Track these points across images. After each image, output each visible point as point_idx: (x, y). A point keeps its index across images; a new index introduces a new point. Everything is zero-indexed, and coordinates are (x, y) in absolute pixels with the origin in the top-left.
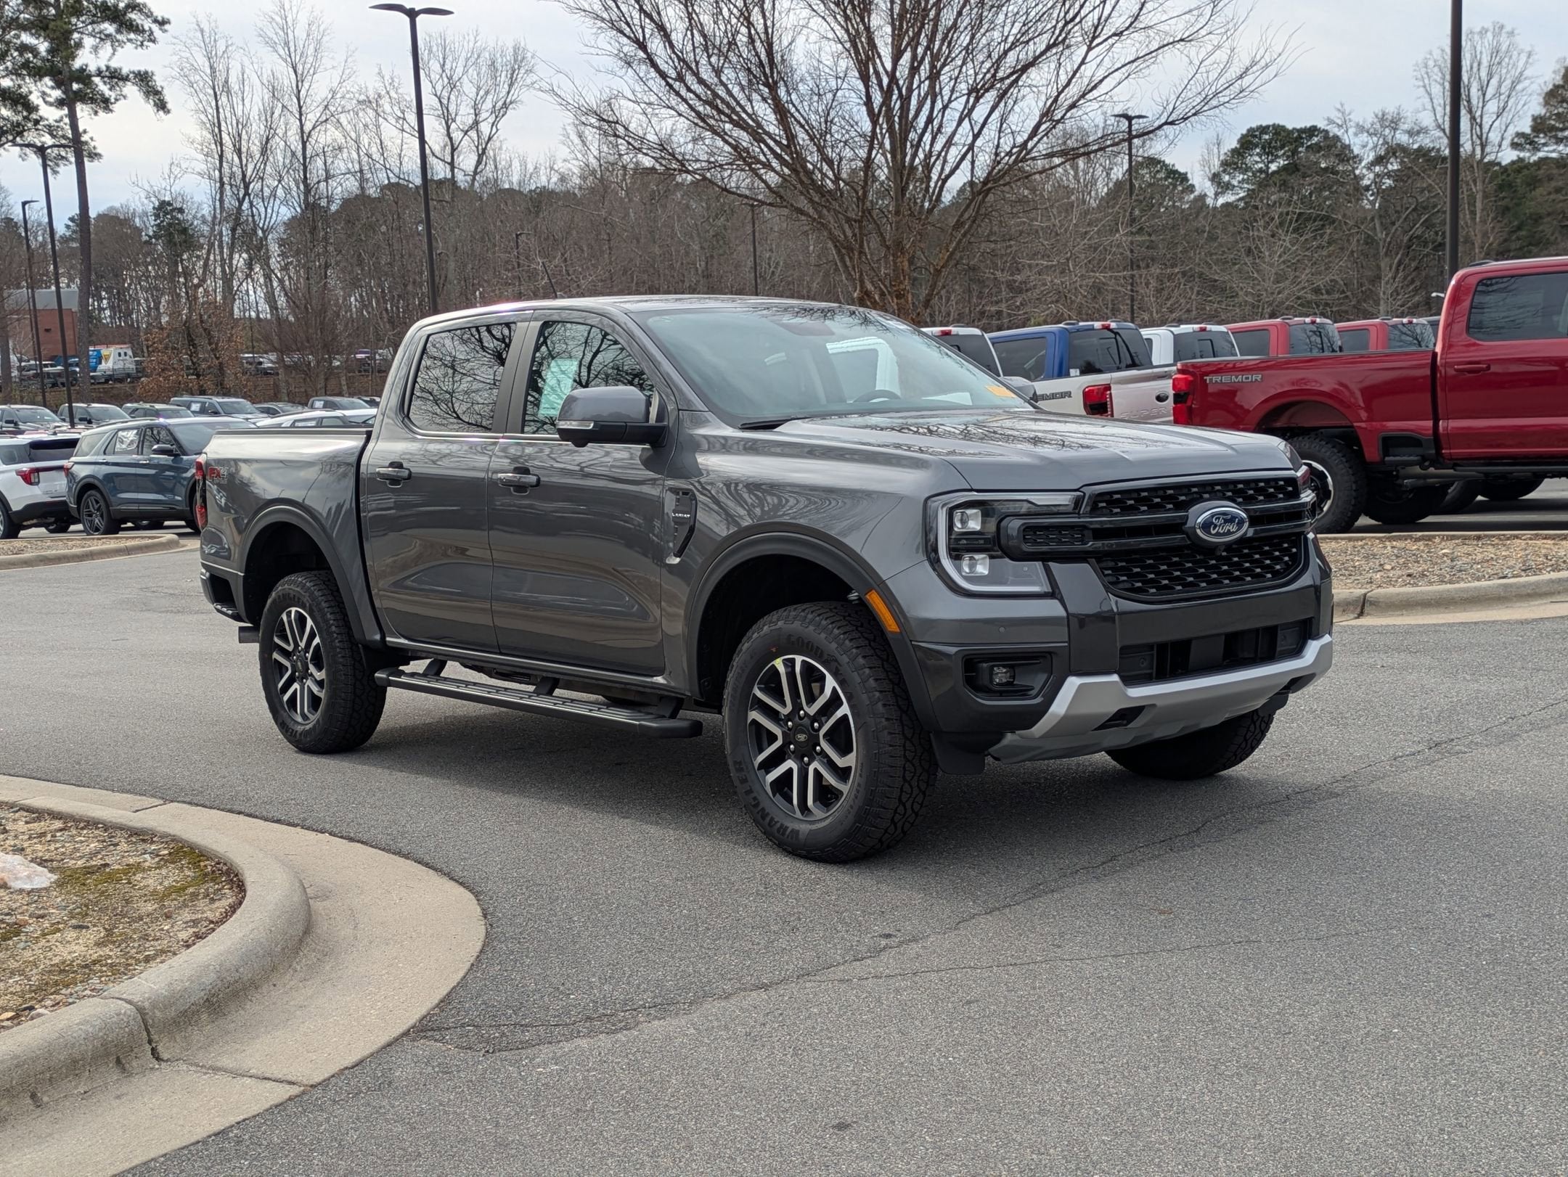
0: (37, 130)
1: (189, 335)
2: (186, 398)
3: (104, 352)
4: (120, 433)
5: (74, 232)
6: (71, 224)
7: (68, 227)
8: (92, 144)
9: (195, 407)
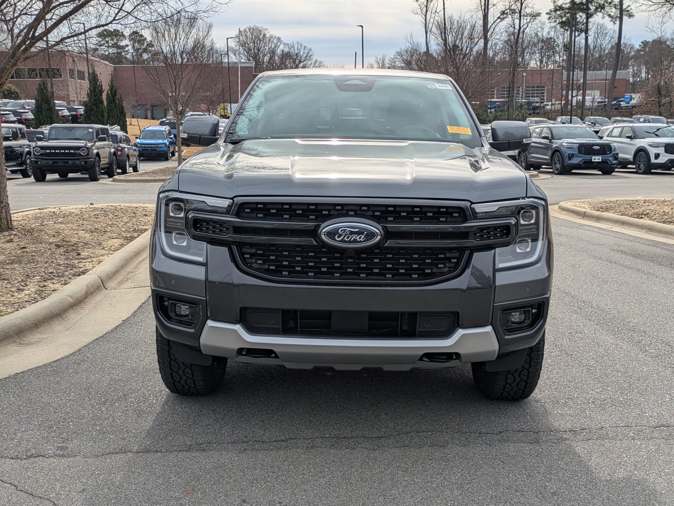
0: (610, 6)
1: (659, 89)
2: (639, 116)
3: (633, 96)
4: (536, 129)
5: (642, 47)
6: (642, 44)
7: (640, 46)
8: (631, 11)
9: (642, 120)
